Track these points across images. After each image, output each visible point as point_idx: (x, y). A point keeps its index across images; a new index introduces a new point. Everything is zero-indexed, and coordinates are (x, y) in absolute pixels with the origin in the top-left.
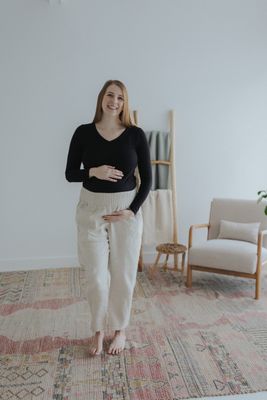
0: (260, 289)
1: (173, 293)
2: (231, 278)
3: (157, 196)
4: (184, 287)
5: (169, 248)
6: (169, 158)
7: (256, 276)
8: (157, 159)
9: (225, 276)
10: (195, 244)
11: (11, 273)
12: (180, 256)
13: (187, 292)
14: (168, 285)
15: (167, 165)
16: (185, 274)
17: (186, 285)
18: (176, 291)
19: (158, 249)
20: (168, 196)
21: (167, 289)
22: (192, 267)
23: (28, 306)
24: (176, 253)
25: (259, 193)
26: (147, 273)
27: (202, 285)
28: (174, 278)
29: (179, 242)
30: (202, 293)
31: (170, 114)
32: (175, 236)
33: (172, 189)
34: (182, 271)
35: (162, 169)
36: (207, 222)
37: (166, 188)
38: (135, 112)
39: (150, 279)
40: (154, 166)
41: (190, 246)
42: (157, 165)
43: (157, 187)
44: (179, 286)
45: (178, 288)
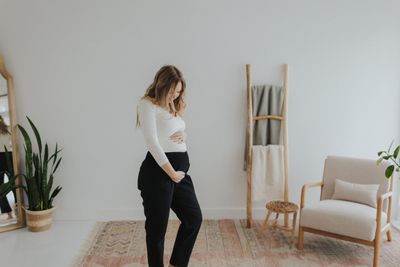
0: (379, 258)
1: (282, 256)
2: (345, 242)
3: (268, 152)
4: (294, 249)
5: (279, 207)
6: (281, 113)
7: (375, 243)
8: (269, 114)
9: (338, 240)
10: (307, 205)
11: (121, 223)
12: (291, 216)
13: (297, 255)
14: (278, 246)
15: (280, 120)
16: (296, 234)
17: (297, 246)
18: (286, 253)
19: (267, 207)
20: (280, 150)
21: (276, 250)
22: (303, 229)
24: (287, 212)
25: (380, 154)
26: (256, 230)
27: (314, 247)
28: (284, 238)
29: (290, 201)
31: (284, 68)
32: (286, 193)
33: (284, 145)
34: (293, 231)
35: (274, 124)
36: (320, 180)
37: (278, 144)
38: (247, 66)
39: (259, 238)
40: (266, 121)
41: (302, 207)
42: (269, 120)
43: (269, 142)
44: (290, 248)
45: (288, 250)
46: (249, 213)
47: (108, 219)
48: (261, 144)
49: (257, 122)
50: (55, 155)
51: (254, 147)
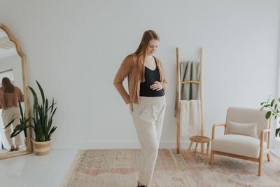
0: (262, 170)
1: (201, 169)
2: (241, 160)
3: (191, 105)
4: (208, 165)
5: (199, 139)
6: (199, 79)
7: (259, 160)
8: (191, 80)
9: (237, 159)
10: (216, 137)
11: (96, 150)
12: (206, 144)
13: (210, 169)
14: (197, 163)
15: (198, 84)
16: (209, 157)
17: (210, 164)
18: (203, 168)
19: (191, 139)
20: (198, 104)
21: (197, 165)
22: (214, 152)
23: (107, 171)
24: (202, 142)
25: (262, 104)
26: (183, 155)
27: (221, 165)
28: (201, 159)
29: (205, 136)
30: (221, 171)
31: (200, 51)
32: (202, 131)
33: (201, 100)
34: (207, 154)
35: (194, 86)
36: (224, 123)
37: (197, 99)
38: (177, 49)
39: (185, 159)
40: (189, 85)
41: (213, 138)
42: (191, 83)
43: (191, 98)
44: (206, 164)
45: (204, 166)
46: (178, 144)
47: (86, 148)
48: (185, 99)
49: (183, 85)
50: (52, 106)
51: (181, 101)
